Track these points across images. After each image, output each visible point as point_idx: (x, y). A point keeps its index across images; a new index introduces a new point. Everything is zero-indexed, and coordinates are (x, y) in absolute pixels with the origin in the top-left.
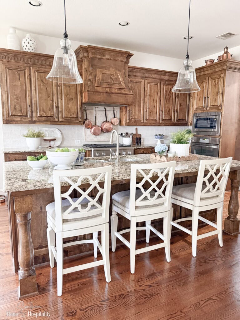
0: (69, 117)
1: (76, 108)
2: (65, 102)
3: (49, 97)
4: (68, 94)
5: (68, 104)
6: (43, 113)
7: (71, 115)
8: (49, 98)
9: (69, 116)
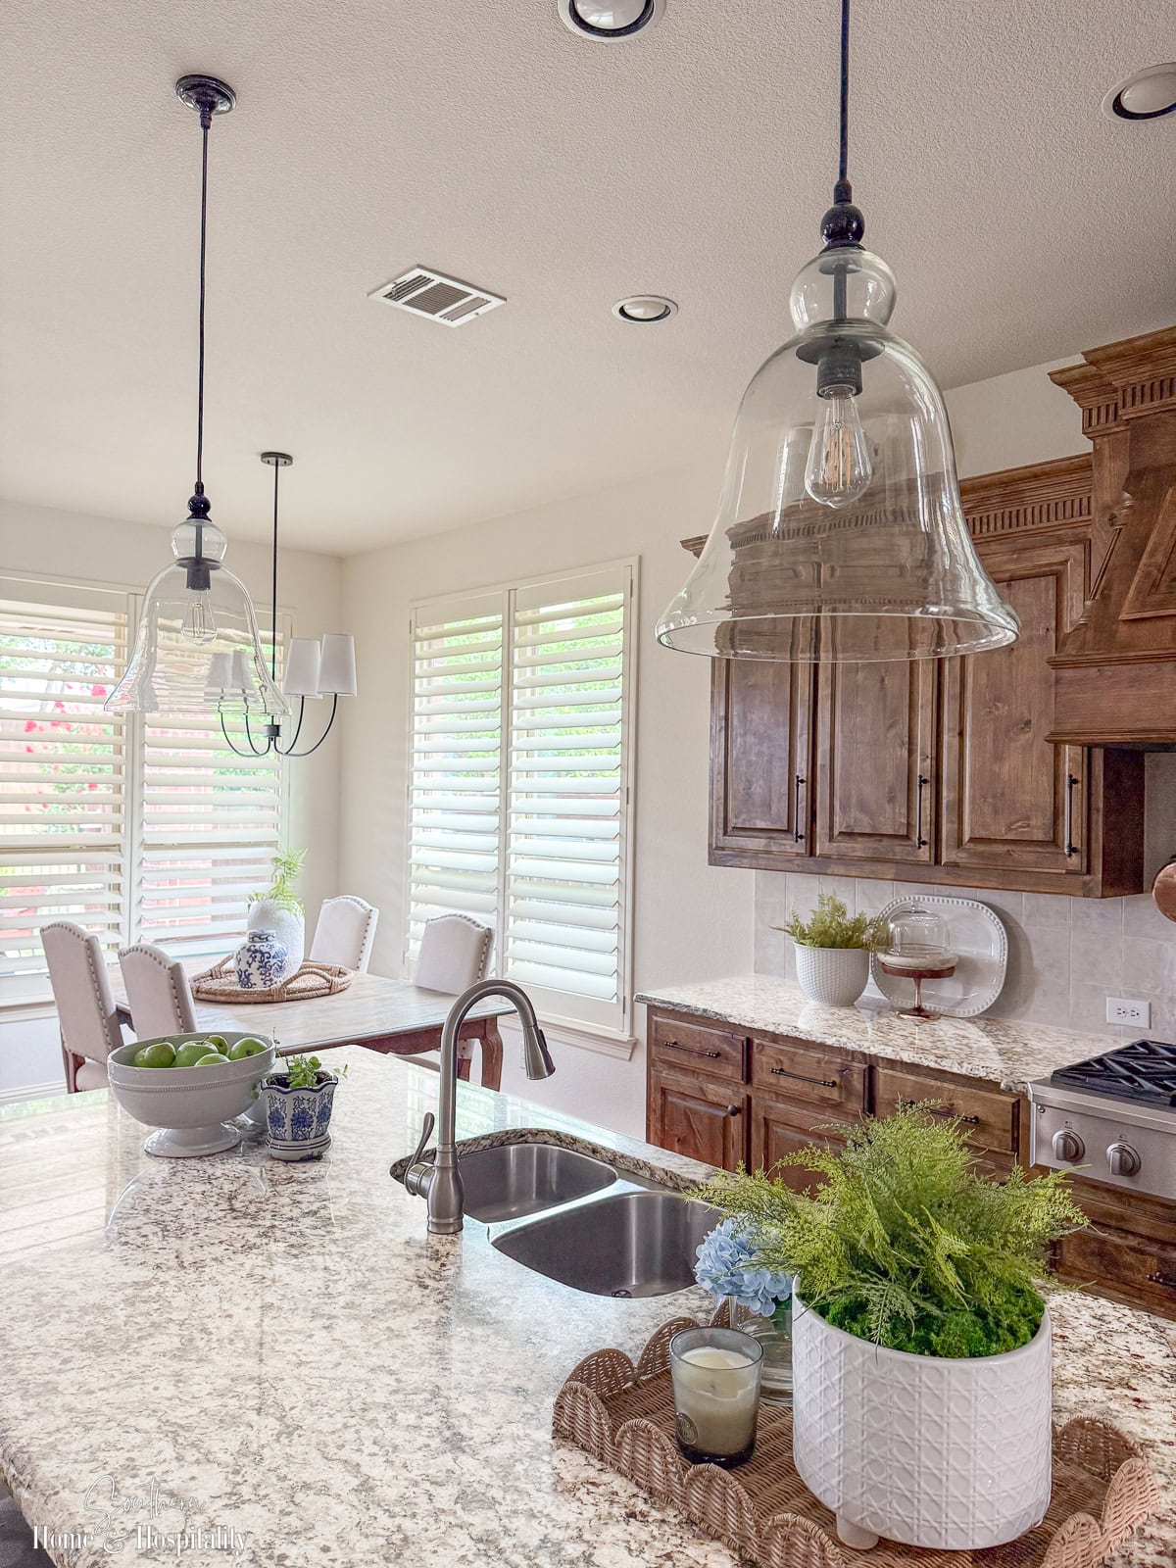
0: (995, 841)
1: (1045, 782)
2: (978, 748)
3: (891, 726)
4: (998, 699)
5: (998, 758)
6: (859, 815)
7: (1009, 829)
8: (892, 732)
9: (998, 830)
